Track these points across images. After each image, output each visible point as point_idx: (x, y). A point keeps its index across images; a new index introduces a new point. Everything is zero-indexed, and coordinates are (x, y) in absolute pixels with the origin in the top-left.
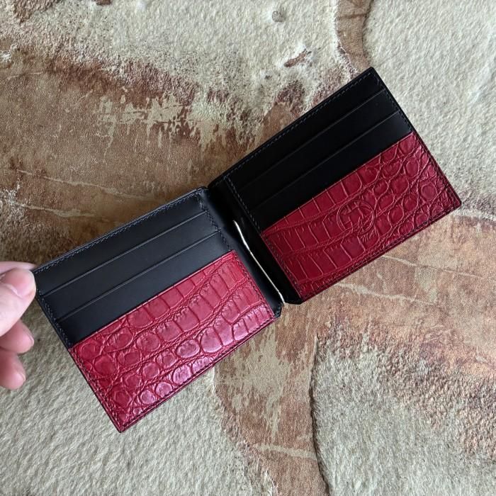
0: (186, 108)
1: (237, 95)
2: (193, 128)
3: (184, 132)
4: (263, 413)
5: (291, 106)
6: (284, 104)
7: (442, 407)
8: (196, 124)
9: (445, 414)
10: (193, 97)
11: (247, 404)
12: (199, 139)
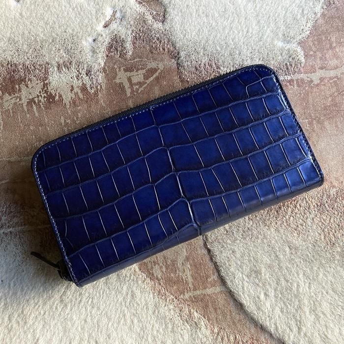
0: (46, 82)
1: (78, 60)
3: (51, 99)
4: (178, 272)
5: (118, 53)
6: (113, 54)
7: (301, 220)
8: (57, 90)
9: (304, 224)
10: (48, 73)
11: (164, 270)
12: (63, 100)
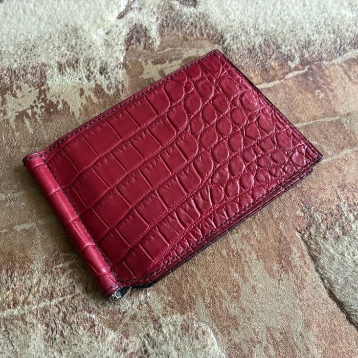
0: (43, 88)
1: (87, 56)
2: (58, 102)
3: (50, 109)
5: (142, 44)
6: (134, 46)
8: (59, 97)
10: (45, 76)
12: (69, 107)
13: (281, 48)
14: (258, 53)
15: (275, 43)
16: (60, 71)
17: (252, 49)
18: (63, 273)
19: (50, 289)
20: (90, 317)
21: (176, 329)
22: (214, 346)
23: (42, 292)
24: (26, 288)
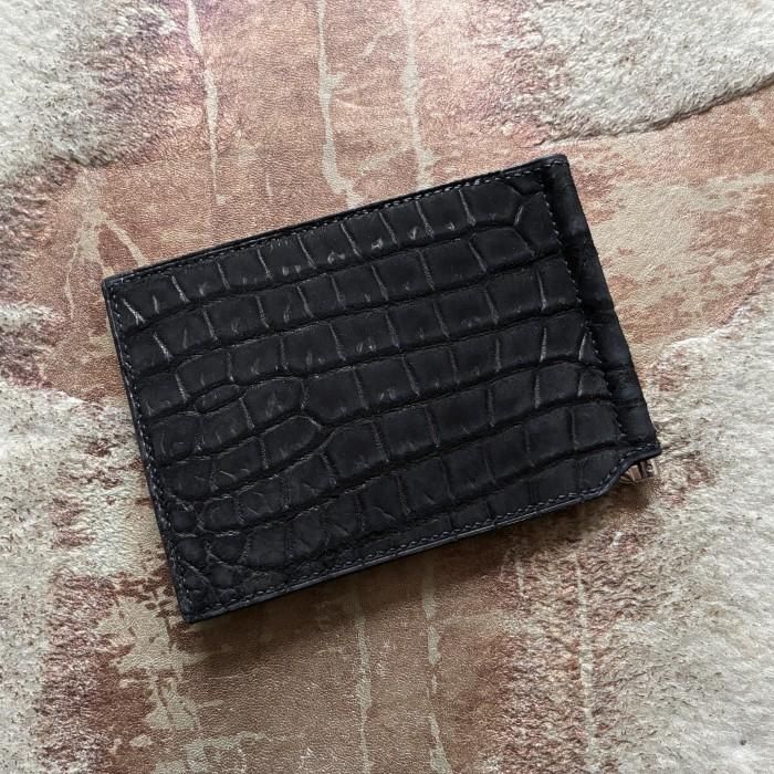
13: (119, 37)
14: (122, 92)
15: (102, 44)
16: (80, 544)
17: (109, 101)
18: (536, 579)
19: (560, 605)
20: (620, 541)
21: (666, 400)
22: (702, 342)
23: (563, 619)
24: (549, 647)
